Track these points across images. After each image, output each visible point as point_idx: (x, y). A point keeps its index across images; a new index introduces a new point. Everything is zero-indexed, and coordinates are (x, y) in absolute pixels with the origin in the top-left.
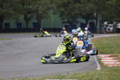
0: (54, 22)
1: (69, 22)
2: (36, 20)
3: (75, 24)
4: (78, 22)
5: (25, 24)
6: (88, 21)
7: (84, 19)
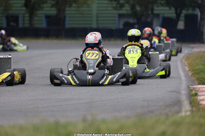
0: (97, 14)
1: (134, 14)
2: (54, 9)
3: (149, 20)
4: (158, 16)
5: (27, 19)
6: (181, 12)
7: (170, 9)
